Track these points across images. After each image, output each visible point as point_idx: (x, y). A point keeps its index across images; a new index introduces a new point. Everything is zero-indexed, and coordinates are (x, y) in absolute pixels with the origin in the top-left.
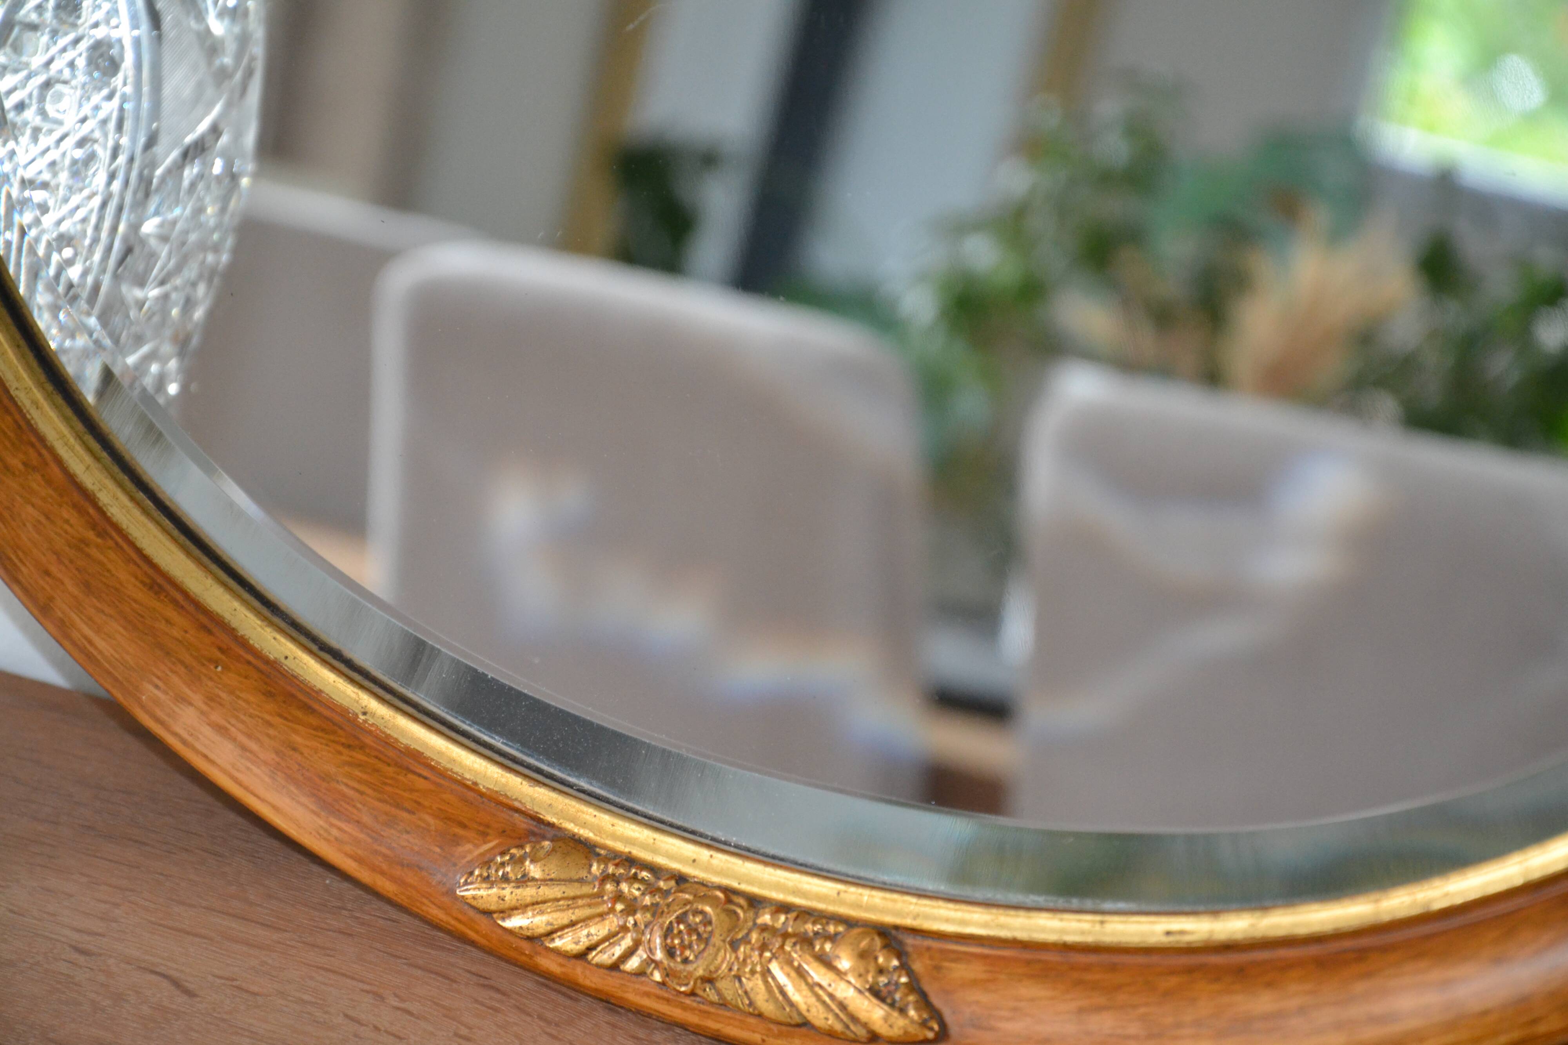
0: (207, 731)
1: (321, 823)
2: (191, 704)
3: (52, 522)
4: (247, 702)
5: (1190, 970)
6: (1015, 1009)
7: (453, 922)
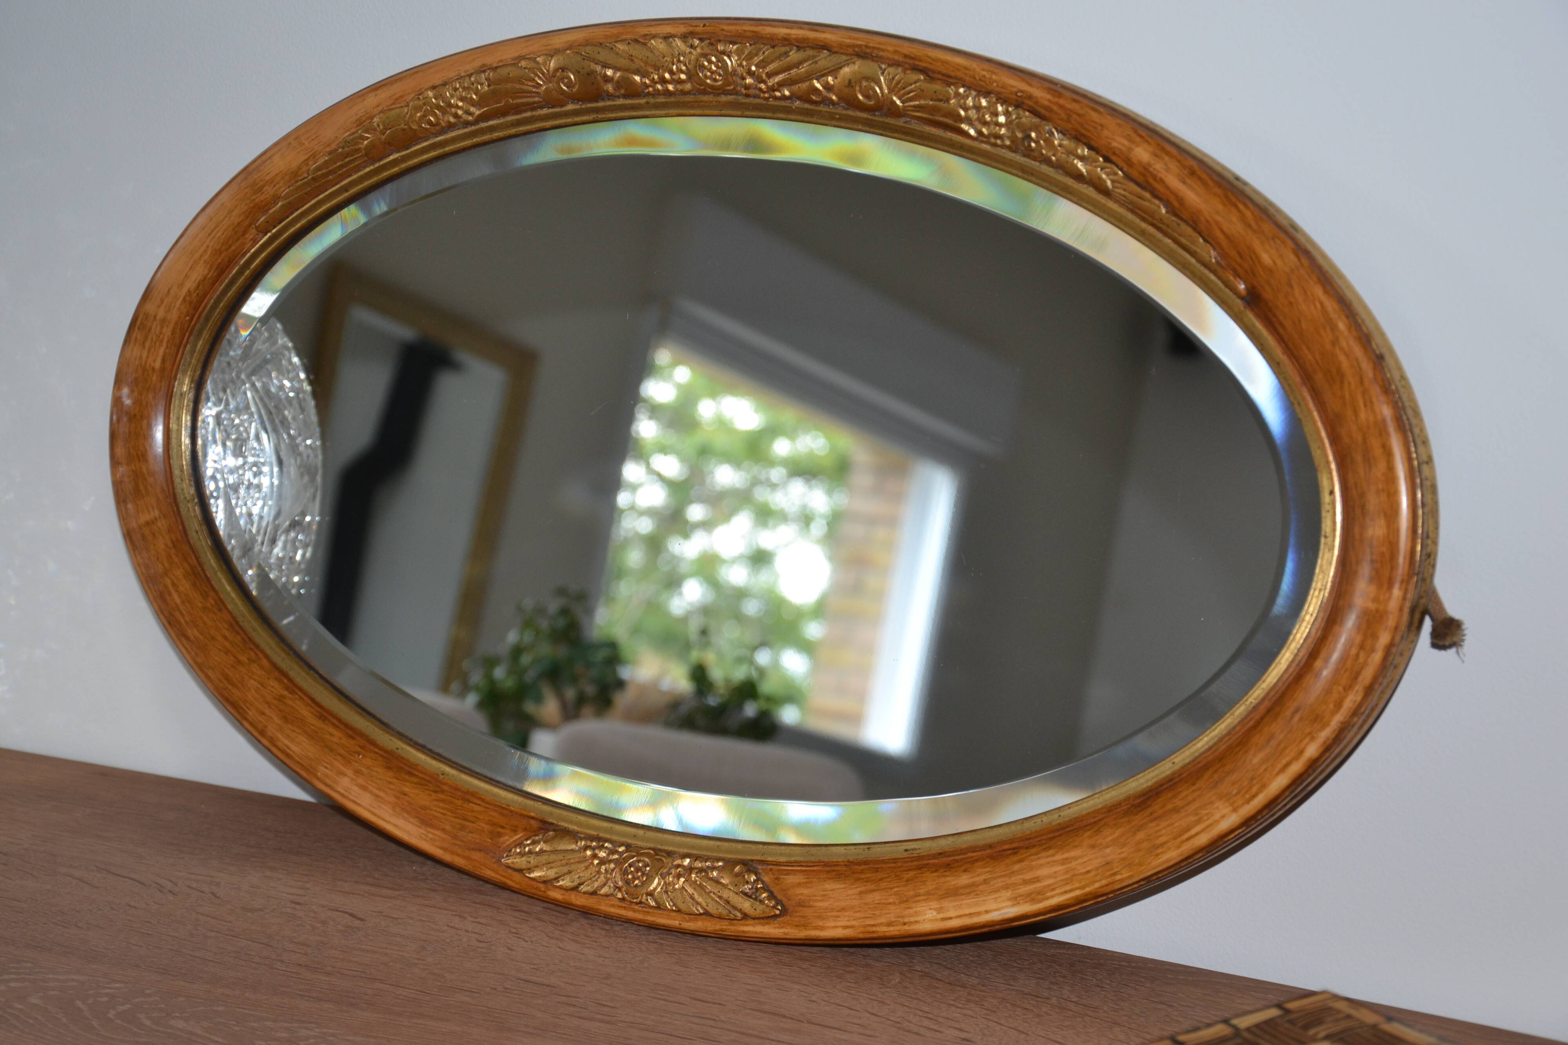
0: (355, 788)
1: (422, 831)
2: (346, 775)
3: (265, 687)
4: (377, 772)
5: (920, 868)
6: (824, 895)
7: (499, 877)
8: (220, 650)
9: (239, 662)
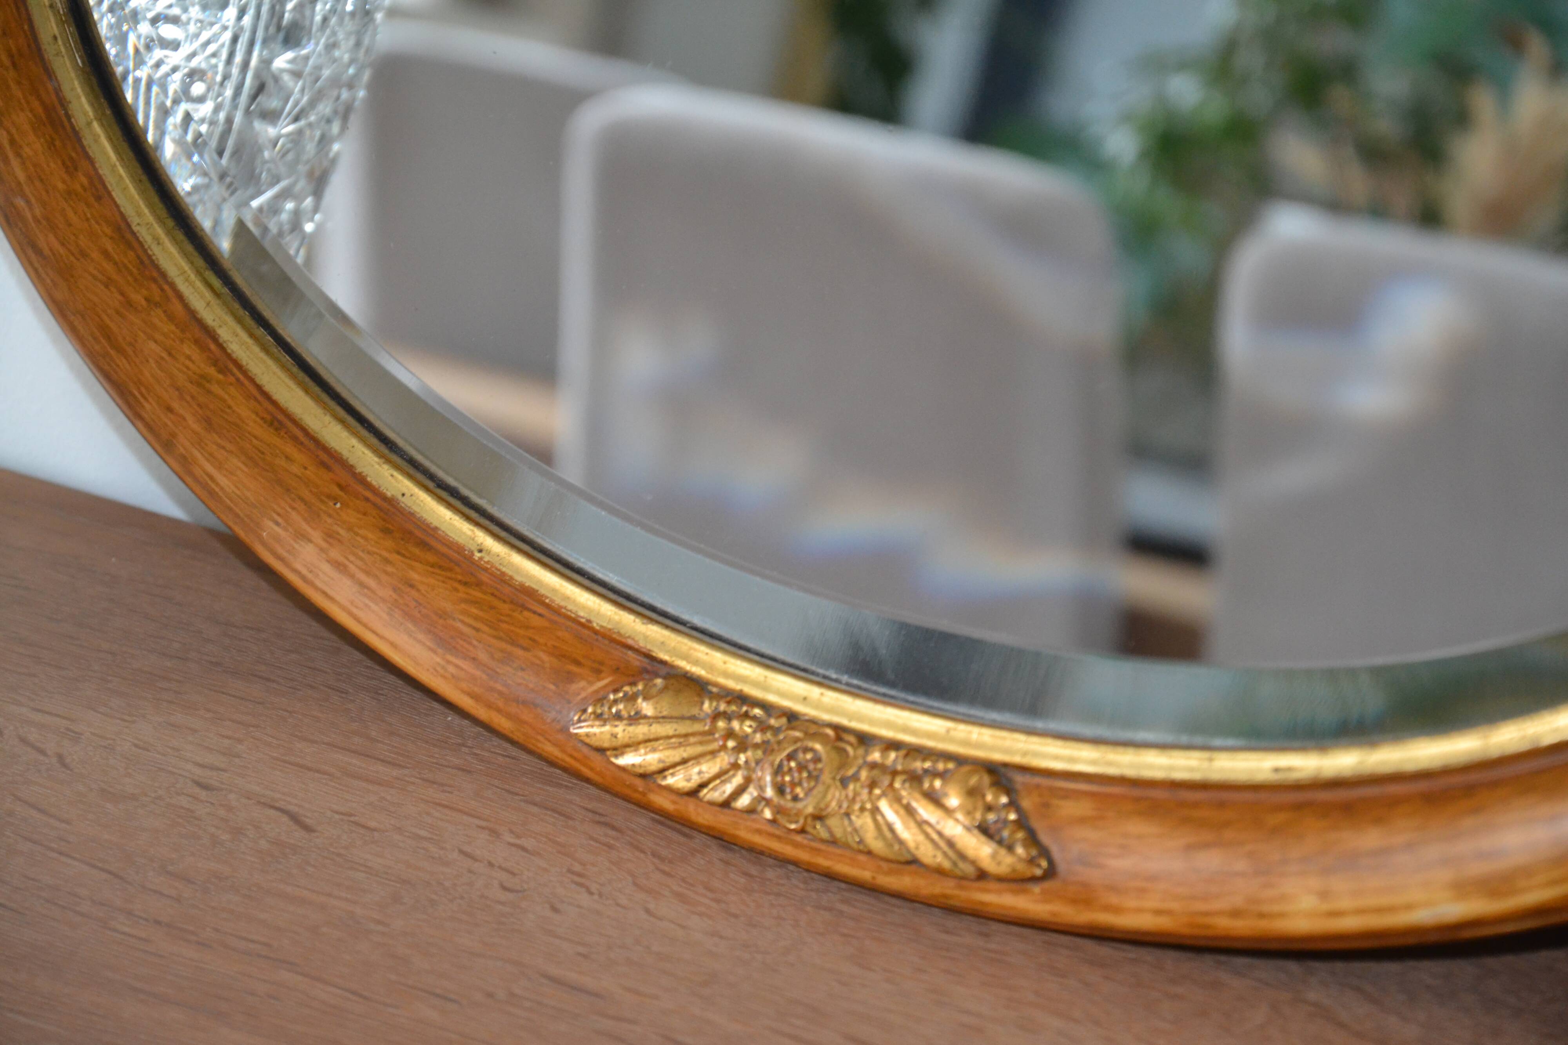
0: (326, 567)
1: (438, 660)
2: (310, 541)
3: (174, 358)
4: (365, 538)
5: (1298, 807)
6: (1123, 846)
7: (568, 759)
8: (95, 277)
9: (129, 304)
